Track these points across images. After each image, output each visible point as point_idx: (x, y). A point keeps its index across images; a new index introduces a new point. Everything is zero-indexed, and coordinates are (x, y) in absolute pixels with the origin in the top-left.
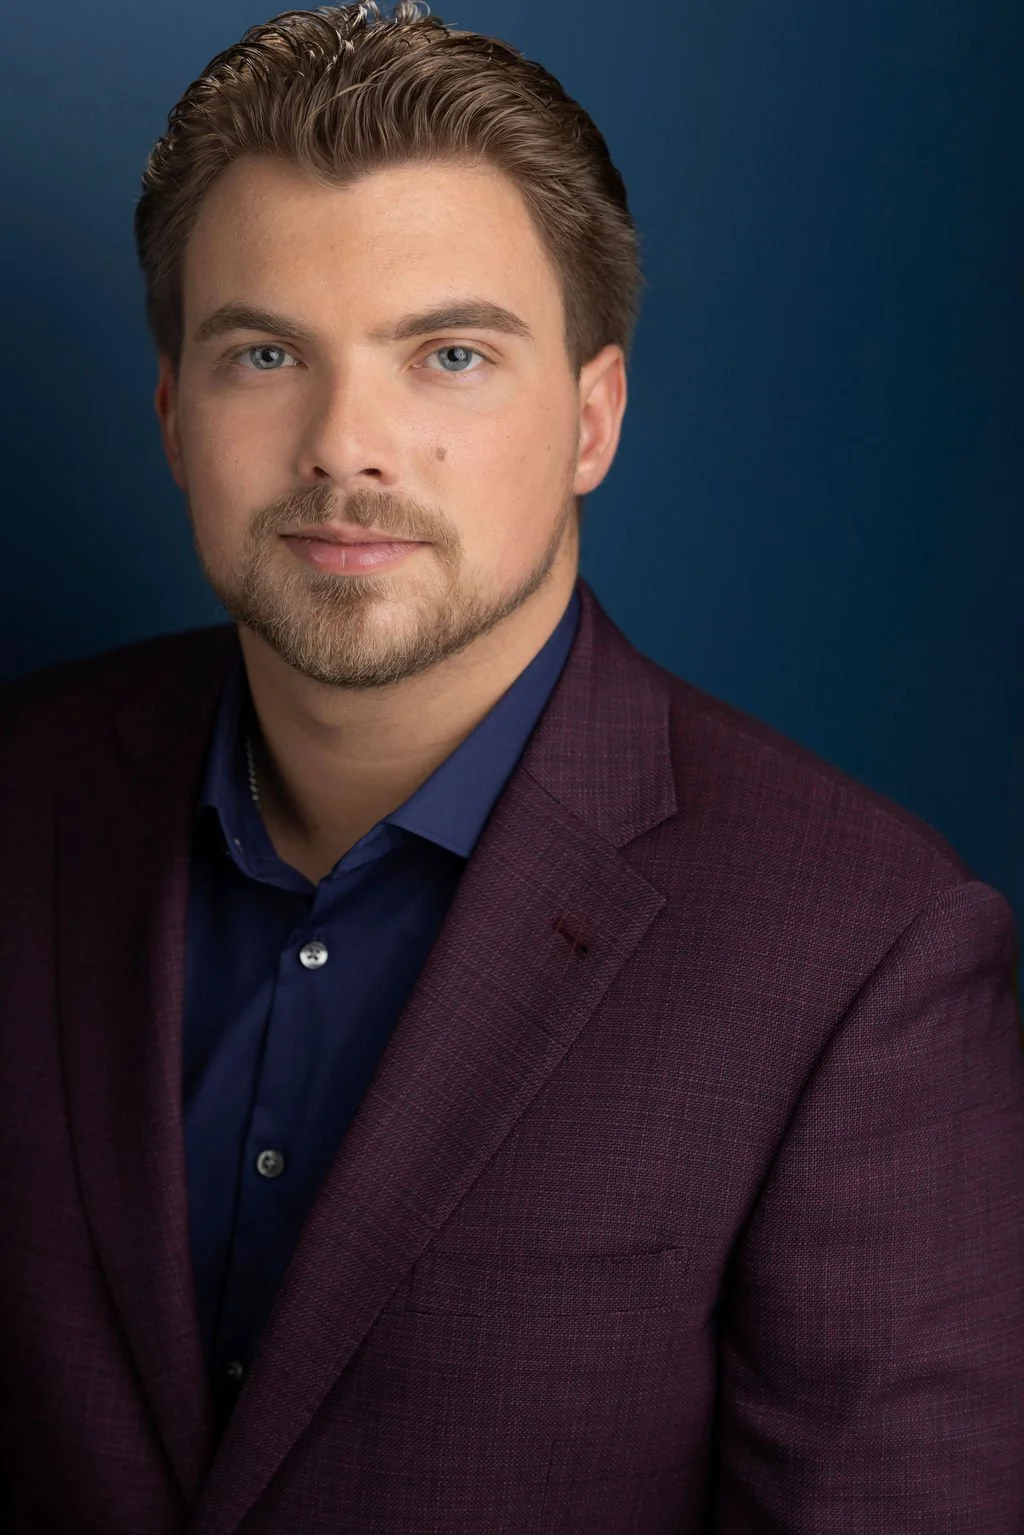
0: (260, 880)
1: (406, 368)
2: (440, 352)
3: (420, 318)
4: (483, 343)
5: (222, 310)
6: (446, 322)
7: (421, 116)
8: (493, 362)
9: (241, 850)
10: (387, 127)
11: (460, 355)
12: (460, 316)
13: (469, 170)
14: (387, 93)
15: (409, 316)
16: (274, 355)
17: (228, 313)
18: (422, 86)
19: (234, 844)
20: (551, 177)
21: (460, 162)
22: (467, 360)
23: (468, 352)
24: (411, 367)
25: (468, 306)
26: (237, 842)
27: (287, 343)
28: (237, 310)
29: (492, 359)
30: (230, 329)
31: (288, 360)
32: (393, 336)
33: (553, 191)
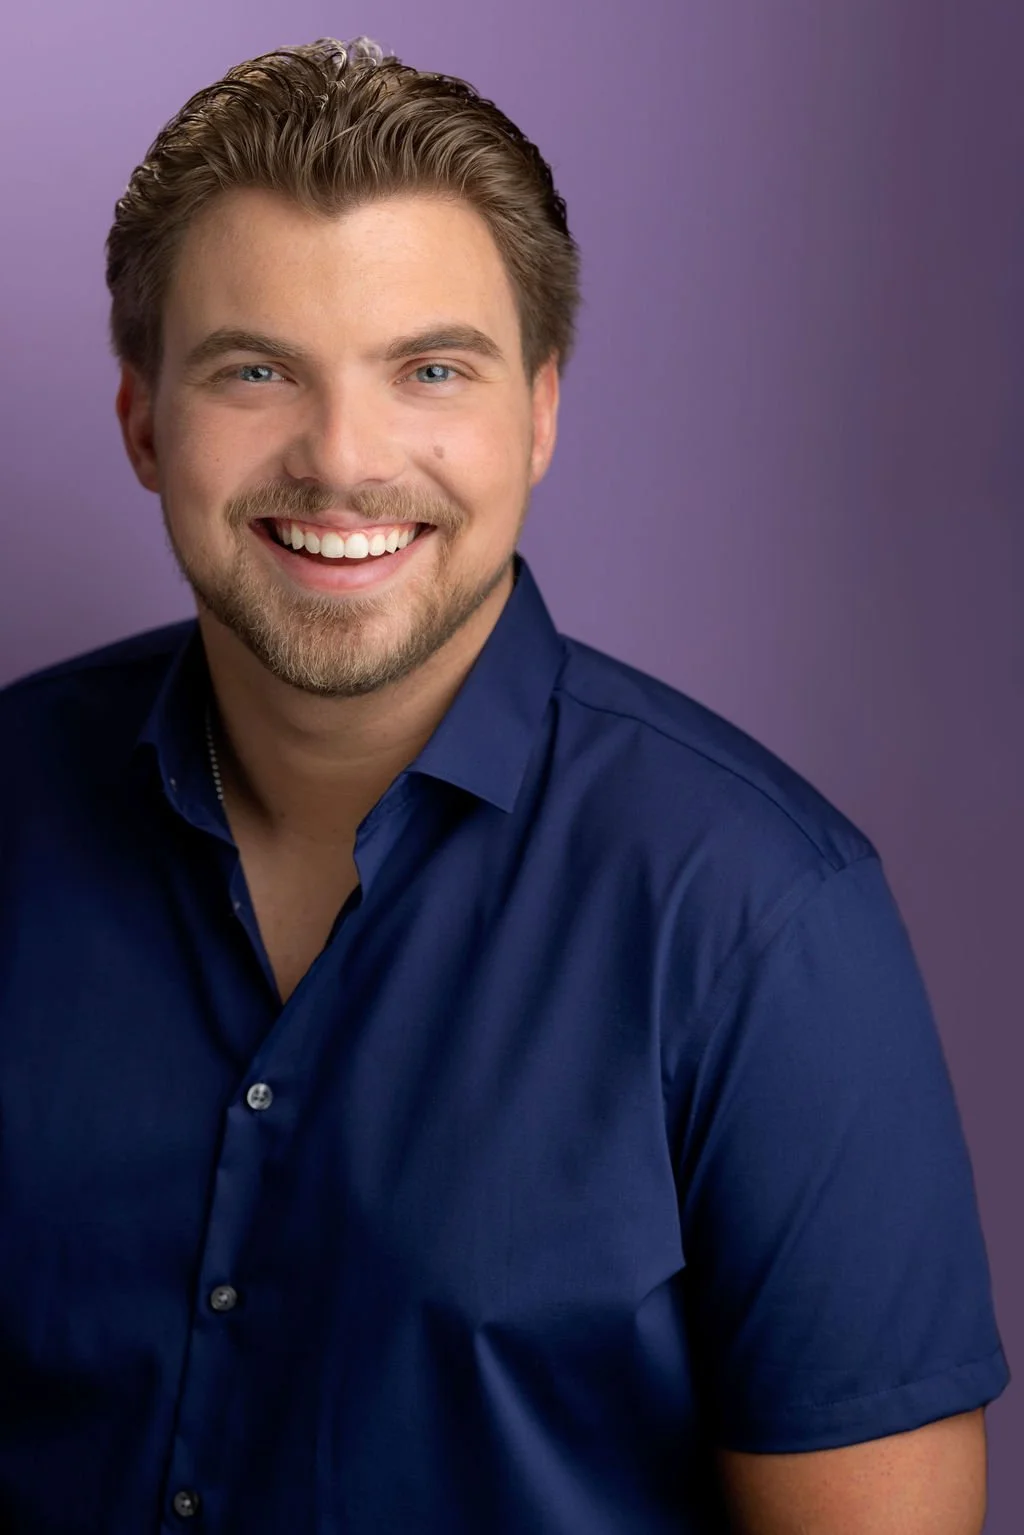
0: (199, 827)
1: (391, 383)
2: (420, 370)
3: (410, 340)
4: (463, 362)
5: (216, 334)
6: (433, 344)
7: (409, 152)
8: (469, 378)
9: (175, 789)
10: (377, 161)
11: (438, 372)
12: (445, 339)
13: (447, 203)
14: (377, 131)
15: (401, 338)
16: (264, 373)
17: (222, 336)
18: (408, 124)
19: (170, 784)
20: (515, 209)
21: (440, 196)
22: (445, 376)
23: (445, 368)
24: (395, 383)
25: (452, 329)
26: (173, 782)
27: (277, 363)
28: (234, 333)
29: (468, 375)
30: (224, 351)
31: (276, 376)
32: (385, 356)
33: (516, 221)
